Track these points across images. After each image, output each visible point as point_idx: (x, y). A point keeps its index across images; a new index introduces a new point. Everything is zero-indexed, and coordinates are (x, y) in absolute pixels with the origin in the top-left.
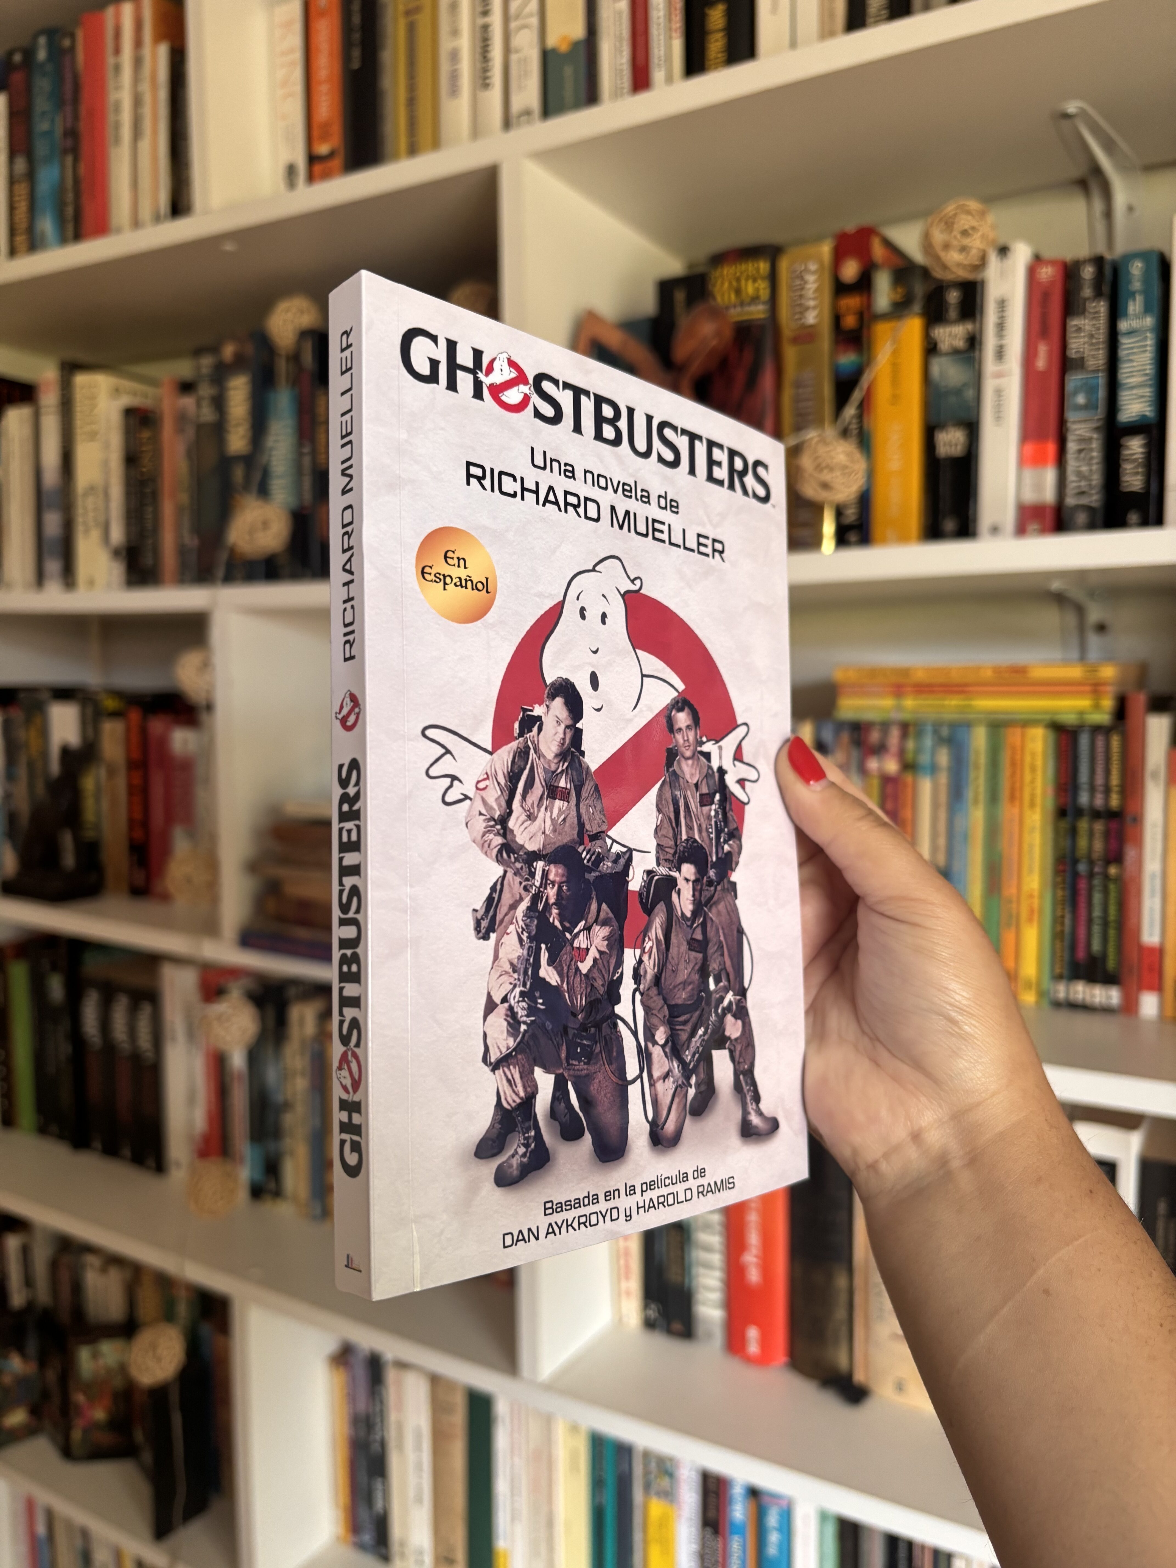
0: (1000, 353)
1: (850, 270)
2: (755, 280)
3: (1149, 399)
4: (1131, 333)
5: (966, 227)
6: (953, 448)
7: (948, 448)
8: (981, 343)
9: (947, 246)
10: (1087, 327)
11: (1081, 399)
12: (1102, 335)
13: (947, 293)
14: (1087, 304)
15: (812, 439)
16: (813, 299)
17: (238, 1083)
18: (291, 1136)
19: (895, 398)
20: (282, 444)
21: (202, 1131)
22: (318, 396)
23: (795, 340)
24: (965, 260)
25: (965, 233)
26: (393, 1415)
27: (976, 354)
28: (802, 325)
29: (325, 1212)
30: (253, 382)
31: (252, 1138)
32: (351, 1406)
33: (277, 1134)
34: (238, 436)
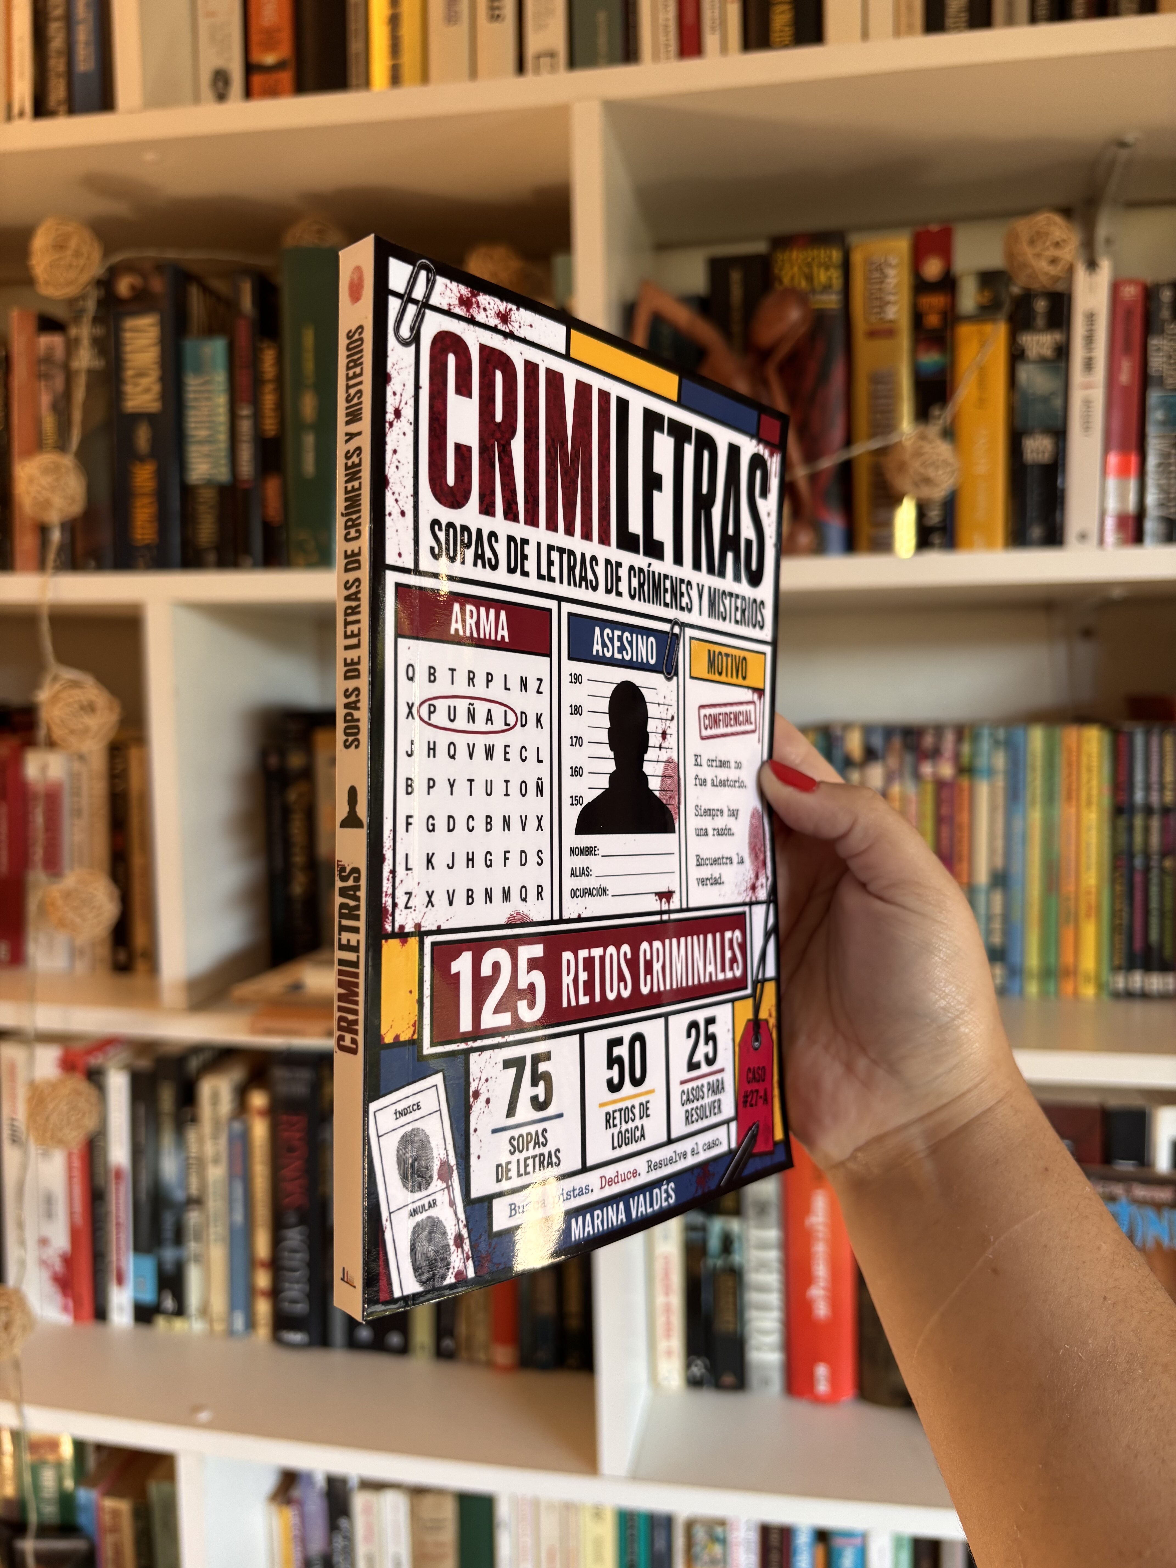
0: (1089, 365)
1: (932, 269)
2: (827, 268)
6: (1040, 455)
7: (1035, 455)
8: (1068, 354)
9: (1036, 256)
10: (1166, 348)
11: (1160, 415)
13: (1034, 302)
14: (1166, 326)
16: (894, 294)
17: (117, 1183)
18: (198, 1238)
19: (982, 402)
20: (204, 403)
21: (60, 1252)
22: (261, 350)
23: (873, 334)
24: (1053, 270)
25: (1057, 245)
26: (361, 1550)
27: (1063, 365)
28: (881, 319)
29: (251, 1324)
30: (162, 324)
31: (138, 1248)
32: (299, 1548)
33: (179, 1238)
34: (139, 389)
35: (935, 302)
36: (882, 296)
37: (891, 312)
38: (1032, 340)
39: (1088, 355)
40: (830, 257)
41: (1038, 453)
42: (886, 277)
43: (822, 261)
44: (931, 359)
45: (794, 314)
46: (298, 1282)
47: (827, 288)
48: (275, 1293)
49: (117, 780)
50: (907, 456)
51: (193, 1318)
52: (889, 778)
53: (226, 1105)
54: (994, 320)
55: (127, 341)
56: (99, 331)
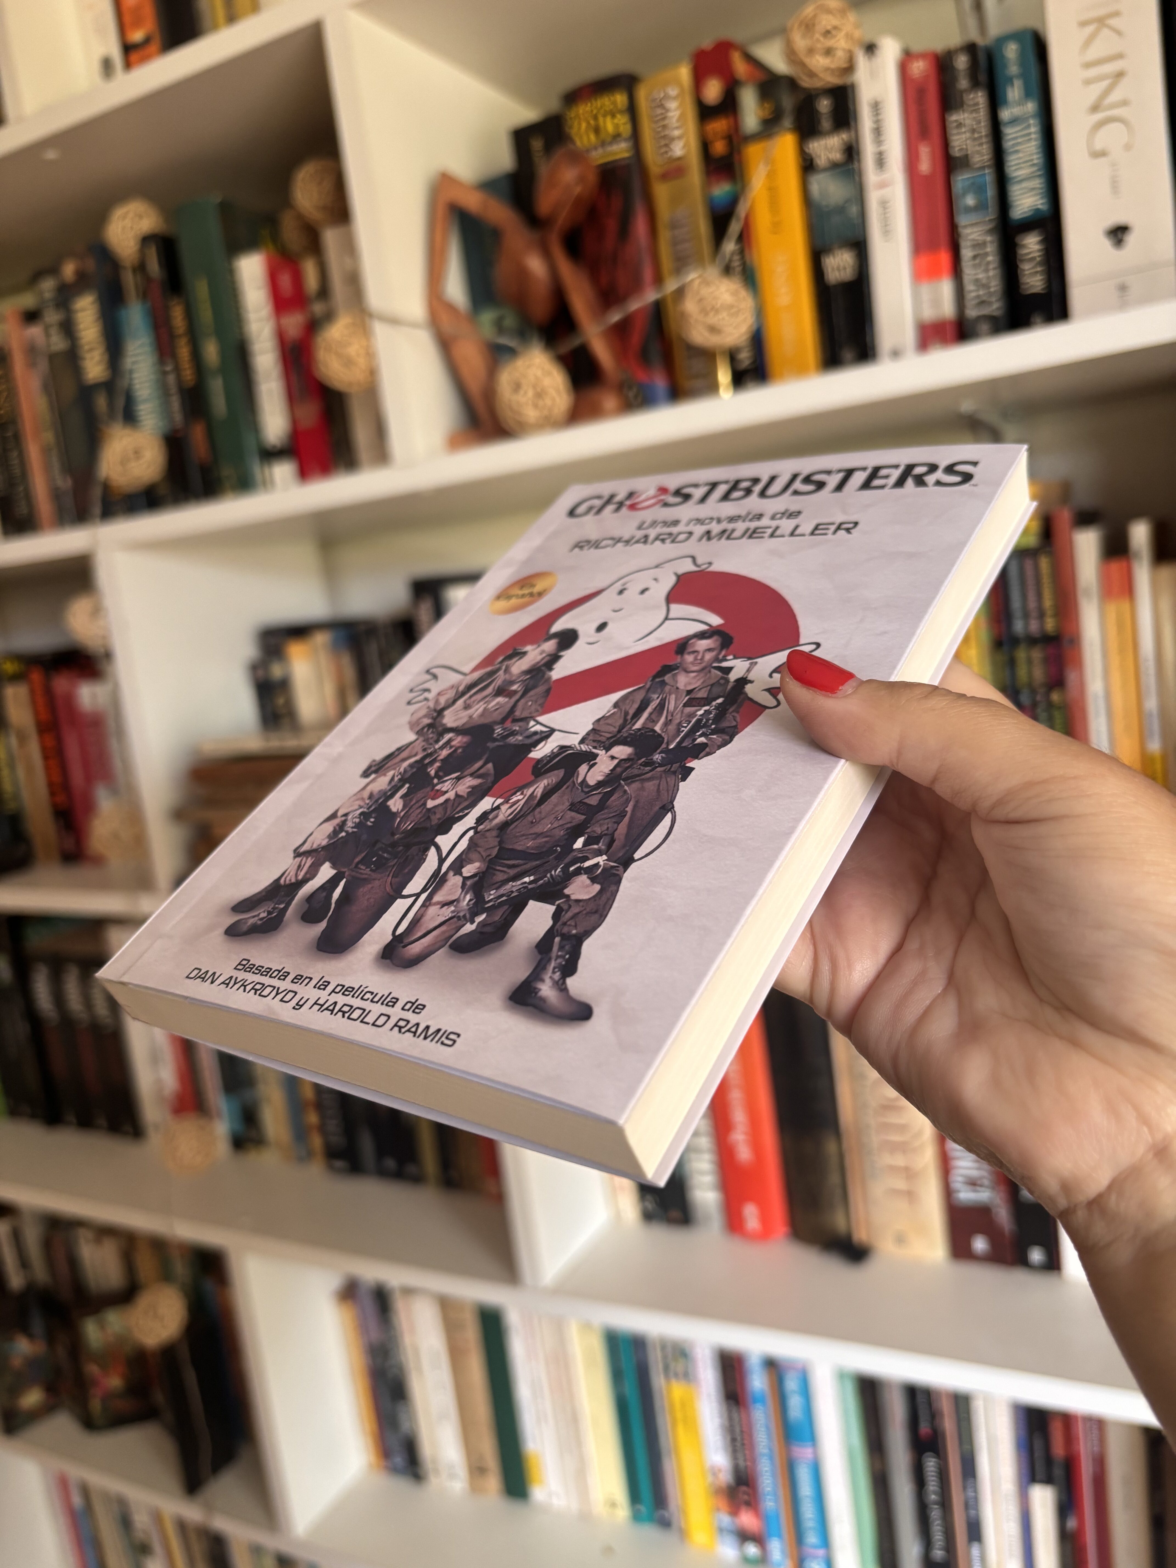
0: (881, 161)
1: (713, 91)
2: (613, 116)
3: (1041, 191)
4: (1014, 121)
5: (829, 28)
6: (842, 273)
7: (837, 274)
8: (858, 153)
9: (811, 51)
10: (968, 122)
11: (970, 201)
12: (984, 129)
13: (817, 105)
14: (964, 95)
15: (692, 281)
16: (678, 128)
19: (778, 226)
20: (142, 365)
22: (171, 307)
23: (667, 176)
24: (833, 63)
26: (406, 1339)
27: (854, 167)
28: (669, 158)
29: (310, 1151)
30: (99, 300)
31: (227, 1091)
32: (364, 1338)
34: (92, 362)
35: (719, 127)
36: (667, 133)
37: (677, 150)
38: (820, 146)
39: (879, 150)
40: (614, 103)
41: (840, 271)
42: (668, 111)
43: (607, 109)
46: (333, 1118)
48: (322, 1129)
54: (780, 132)
55: (78, 321)
56: (59, 317)
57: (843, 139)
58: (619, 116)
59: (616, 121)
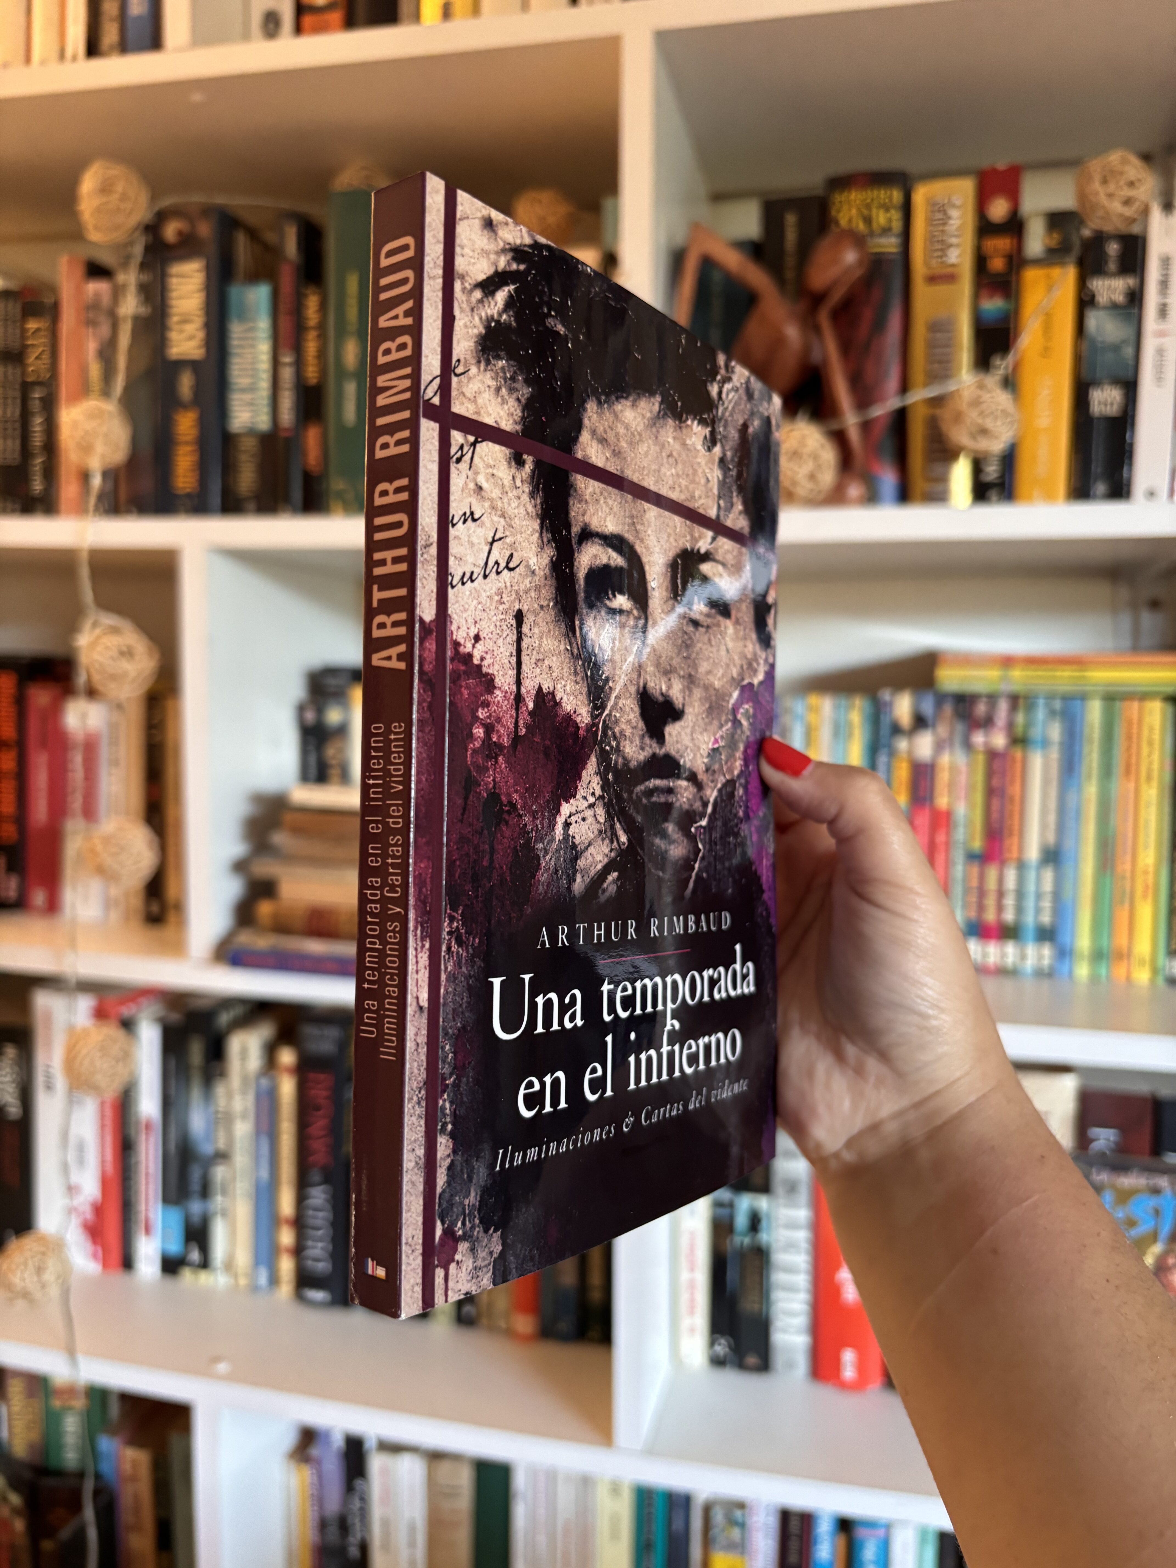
0: (1163, 312)
1: (999, 210)
2: (887, 210)
6: (1108, 407)
7: (1102, 407)
8: (1142, 300)
9: (1108, 196)
13: (1104, 246)
16: (956, 236)
17: (147, 1134)
18: (224, 1193)
19: (1046, 352)
20: (248, 350)
21: (90, 1199)
22: (305, 296)
23: (932, 279)
24: (1128, 212)
25: (1131, 184)
26: (377, 1512)
27: (1136, 311)
28: (942, 263)
29: (274, 1280)
30: (208, 269)
31: (167, 1200)
32: (316, 1508)
33: (205, 1192)
34: (184, 335)
35: (1000, 244)
36: (945, 238)
37: (953, 256)
38: (1103, 285)
39: (1163, 301)
40: (891, 198)
41: (1106, 405)
42: (949, 218)
43: (882, 202)
44: (993, 305)
45: (850, 257)
46: (320, 1240)
47: (886, 231)
48: (298, 1251)
49: (154, 732)
50: (964, 407)
51: (219, 1272)
52: (939, 747)
53: (255, 1061)
54: (1062, 264)
55: (174, 287)
56: (145, 278)
57: (1128, 284)
58: (893, 211)
59: (888, 215)
